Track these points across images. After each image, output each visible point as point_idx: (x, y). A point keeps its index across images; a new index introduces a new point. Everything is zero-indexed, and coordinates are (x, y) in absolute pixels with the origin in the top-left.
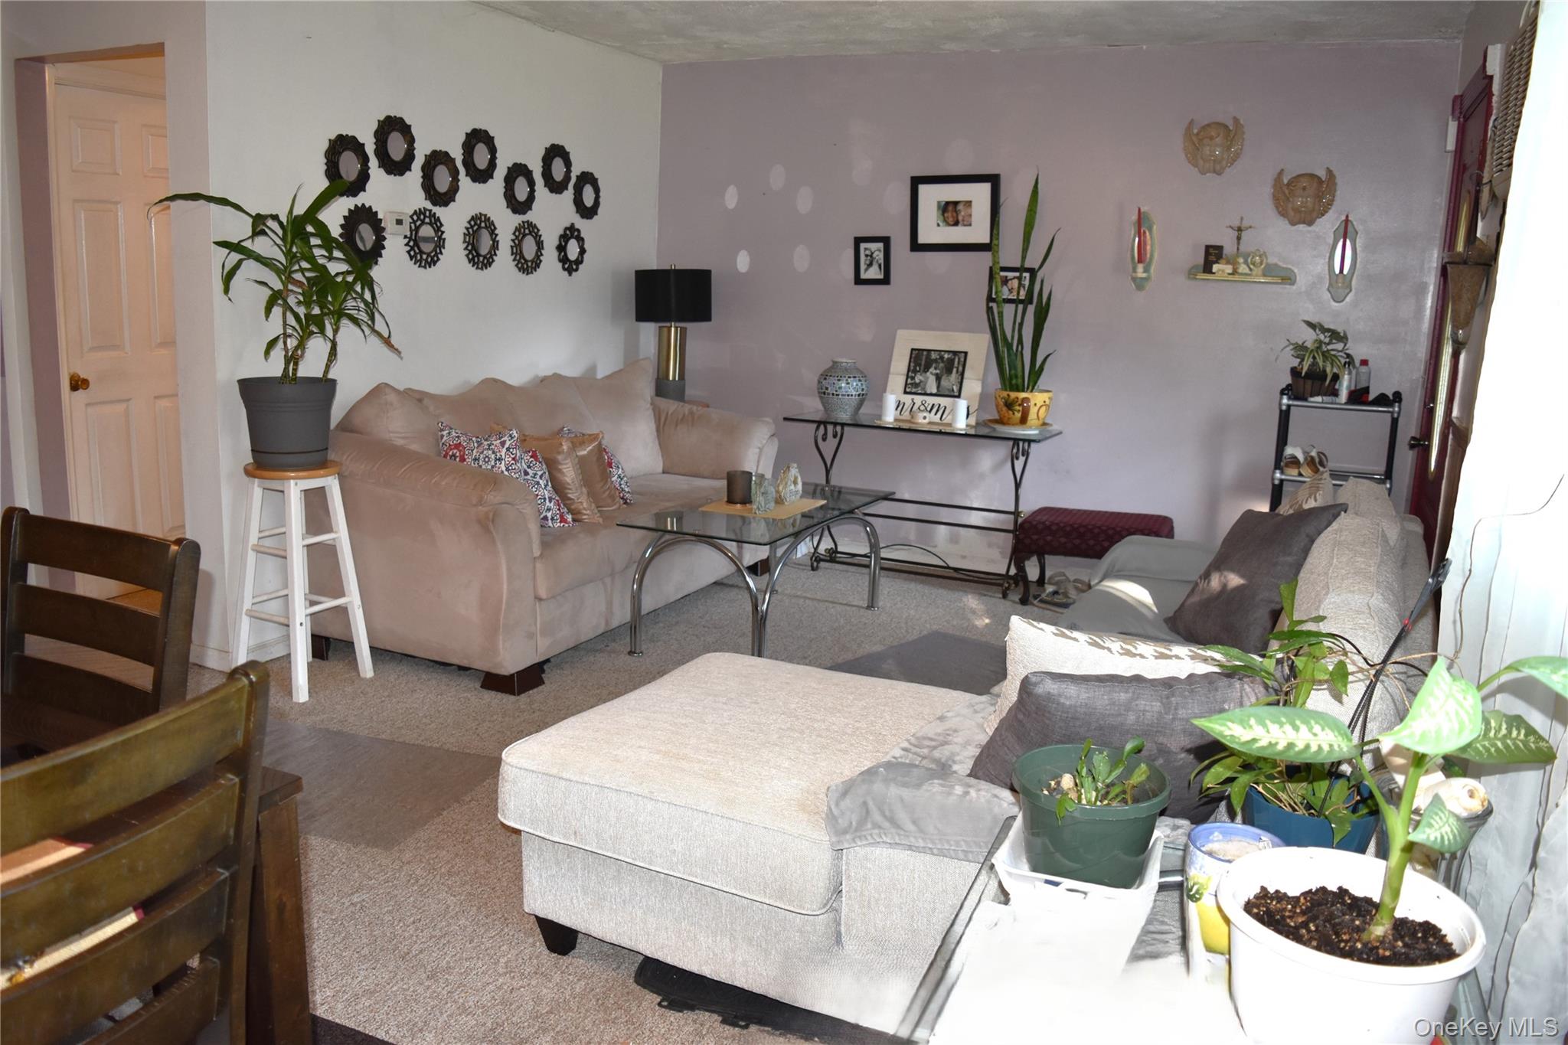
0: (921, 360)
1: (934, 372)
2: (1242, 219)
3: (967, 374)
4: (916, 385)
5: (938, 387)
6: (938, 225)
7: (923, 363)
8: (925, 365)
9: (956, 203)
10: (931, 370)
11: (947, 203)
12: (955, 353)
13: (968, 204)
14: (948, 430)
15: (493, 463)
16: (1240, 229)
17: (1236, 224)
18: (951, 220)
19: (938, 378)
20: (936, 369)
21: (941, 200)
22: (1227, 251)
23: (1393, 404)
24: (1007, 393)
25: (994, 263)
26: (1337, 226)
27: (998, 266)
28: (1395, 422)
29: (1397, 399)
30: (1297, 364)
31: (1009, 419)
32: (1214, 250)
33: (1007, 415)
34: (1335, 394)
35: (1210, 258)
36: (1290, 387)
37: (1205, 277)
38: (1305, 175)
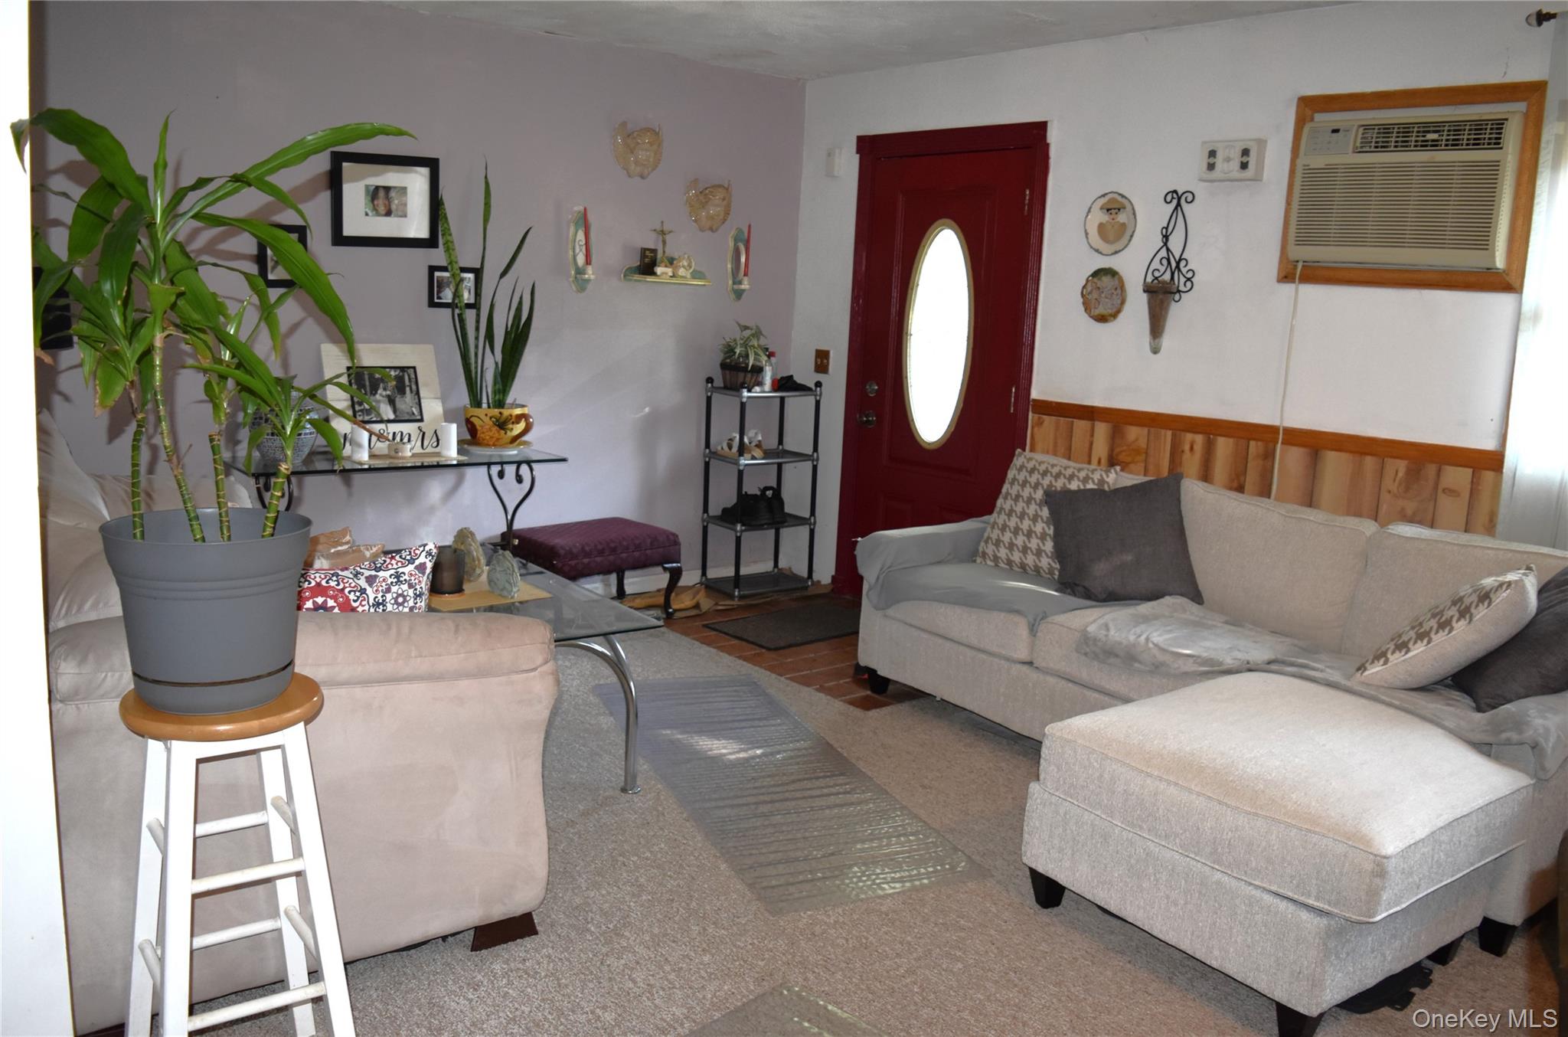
0: (364, 380)
1: (384, 393)
2: (662, 223)
3: (422, 394)
4: (368, 412)
5: (395, 412)
6: (367, 214)
7: (367, 383)
8: (371, 386)
9: (387, 190)
10: (379, 392)
11: (377, 188)
12: (403, 369)
13: (403, 190)
14: (434, 460)
16: (663, 233)
17: (658, 228)
18: (382, 209)
19: (391, 401)
20: (385, 389)
22: (660, 255)
23: (814, 388)
24: (496, 412)
25: (451, 263)
26: (733, 233)
27: (456, 266)
28: (818, 403)
29: (818, 384)
30: (726, 358)
31: (498, 439)
32: (647, 253)
33: (497, 435)
34: (760, 384)
35: (647, 260)
36: (710, 380)
37: (650, 279)
38: (720, 186)
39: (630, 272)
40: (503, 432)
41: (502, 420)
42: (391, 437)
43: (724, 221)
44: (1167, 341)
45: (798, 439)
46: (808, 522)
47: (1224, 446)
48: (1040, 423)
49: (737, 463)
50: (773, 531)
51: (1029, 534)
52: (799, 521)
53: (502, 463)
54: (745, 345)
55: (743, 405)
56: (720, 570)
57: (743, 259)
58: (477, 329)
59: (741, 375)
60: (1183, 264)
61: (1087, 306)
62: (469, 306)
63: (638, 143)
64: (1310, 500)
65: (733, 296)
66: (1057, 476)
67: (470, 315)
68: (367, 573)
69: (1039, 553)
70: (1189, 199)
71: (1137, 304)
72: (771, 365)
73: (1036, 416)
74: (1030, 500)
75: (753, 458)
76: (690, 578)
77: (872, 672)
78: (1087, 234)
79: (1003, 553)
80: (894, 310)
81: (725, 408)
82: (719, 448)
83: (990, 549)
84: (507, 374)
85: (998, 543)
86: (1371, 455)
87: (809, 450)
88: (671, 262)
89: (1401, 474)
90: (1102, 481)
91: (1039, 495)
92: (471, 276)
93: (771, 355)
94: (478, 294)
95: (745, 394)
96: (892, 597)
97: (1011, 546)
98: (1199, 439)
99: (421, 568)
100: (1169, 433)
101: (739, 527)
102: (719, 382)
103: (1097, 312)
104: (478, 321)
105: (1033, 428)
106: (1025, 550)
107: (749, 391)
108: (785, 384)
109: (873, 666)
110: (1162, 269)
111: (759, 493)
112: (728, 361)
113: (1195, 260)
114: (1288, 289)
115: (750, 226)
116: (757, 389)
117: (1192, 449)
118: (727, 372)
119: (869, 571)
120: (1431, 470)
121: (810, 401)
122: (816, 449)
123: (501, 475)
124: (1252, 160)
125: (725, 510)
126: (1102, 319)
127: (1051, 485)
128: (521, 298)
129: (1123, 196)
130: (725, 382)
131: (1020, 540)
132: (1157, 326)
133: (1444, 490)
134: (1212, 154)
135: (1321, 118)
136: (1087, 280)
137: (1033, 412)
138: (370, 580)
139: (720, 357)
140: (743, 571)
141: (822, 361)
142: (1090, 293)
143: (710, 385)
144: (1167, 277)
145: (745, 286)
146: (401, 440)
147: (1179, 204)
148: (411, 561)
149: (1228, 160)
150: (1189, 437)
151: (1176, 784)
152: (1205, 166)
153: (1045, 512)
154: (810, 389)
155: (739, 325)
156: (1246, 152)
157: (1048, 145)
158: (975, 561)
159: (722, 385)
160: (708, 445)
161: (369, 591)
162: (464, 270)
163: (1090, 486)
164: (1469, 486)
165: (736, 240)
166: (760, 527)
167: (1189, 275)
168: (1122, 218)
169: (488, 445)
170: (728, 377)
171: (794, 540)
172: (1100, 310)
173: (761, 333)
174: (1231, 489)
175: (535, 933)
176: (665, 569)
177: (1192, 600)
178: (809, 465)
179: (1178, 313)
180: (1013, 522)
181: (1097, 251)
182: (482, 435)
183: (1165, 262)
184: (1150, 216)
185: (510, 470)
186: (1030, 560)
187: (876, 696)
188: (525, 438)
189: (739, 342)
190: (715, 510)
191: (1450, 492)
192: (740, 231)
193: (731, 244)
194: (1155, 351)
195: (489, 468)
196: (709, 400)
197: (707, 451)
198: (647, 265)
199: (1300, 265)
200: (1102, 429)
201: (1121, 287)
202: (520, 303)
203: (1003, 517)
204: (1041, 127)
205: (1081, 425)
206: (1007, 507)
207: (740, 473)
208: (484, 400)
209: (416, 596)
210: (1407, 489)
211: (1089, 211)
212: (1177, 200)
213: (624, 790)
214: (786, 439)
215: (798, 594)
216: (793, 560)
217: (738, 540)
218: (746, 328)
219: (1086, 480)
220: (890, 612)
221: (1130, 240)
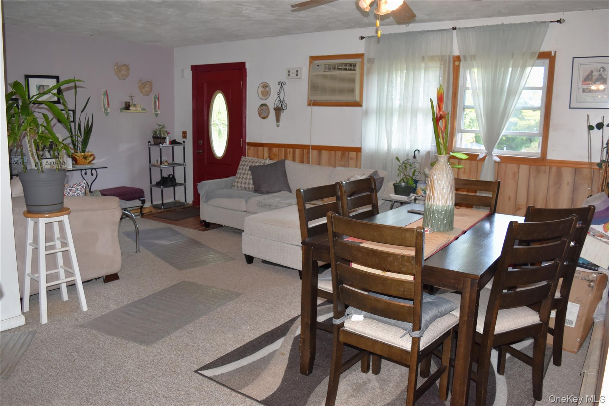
2: (131, 94)
5: (50, 155)
9: (43, 86)
11: (40, 86)
13: (48, 86)
15: (79, 192)
16: (131, 97)
17: (130, 95)
19: (49, 152)
20: (48, 148)
21: (37, 84)
22: (131, 103)
23: (182, 143)
24: (83, 154)
25: (65, 108)
26: (154, 96)
27: (67, 109)
28: (184, 148)
29: (184, 142)
30: (154, 135)
31: (84, 163)
32: (127, 103)
33: (84, 161)
34: (165, 142)
35: (127, 105)
36: (149, 142)
37: (128, 111)
38: (149, 82)
39: (122, 109)
40: (86, 160)
41: (85, 156)
42: (50, 164)
43: (150, 92)
44: (281, 123)
45: (179, 159)
46: (184, 184)
47: (298, 151)
48: (249, 149)
49: (160, 167)
50: (173, 188)
51: (246, 179)
52: (181, 184)
53: (86, 170)
54: (160, 131)
55: (161, 149)
56: (157, 201)
57: (157, 104)
58: (75, 129)
59: (159, 140)
60: (284, 102)
61: (260, 115)
62: (72, 122)
63: (122, 69)
64: (319, 163)
65: (155, 116)
66: (253, 162)
67: (73, 124)
68: (69, 189)
69: (249, 184)
70: (284, 84)
71: (272, 113)
72: (168, 136)
73: (248, 147)
74: (245, 170)
75: (165, 165)
76: (147, 205)
77: (205, 222)
78: (258, 94)
79: (239, 185)
80: (205, 118)
81: (155, 150)
82: (154, 163)
83: (236, 184)
84: (85, 142)
85: (238, 182)
86: (333, 150)
87: (182, 162)
88: (135, 105)
89: (340, 155)
90: (265, 163)
91: (248, 168)
92: (72, 112)
93: (168, 133)
94: (74, 117)
95: (161, 145)
96: (208, 199)
97: (241, 183)
98: (291, 150)
99: (83, 187)
100: (284, 149)
101: (162, 187)
102: (152, 143)
103: (262, 116)
104: (75, 126)
105: (248, 150)
106: (245, 183)
107: (162, 144)
108: (174, 142)
109: (205, 220)
110: (279, 103)
111: (167, 176)
112: (155, 136)
113: (287, 100)
114: (310, 107)
115: (159, 94)
116: (165, 144)
117: (290, 153)
118: (155, 139)
119: (201, 192)
120: (347, 153)
121: (182, 147)
122: (184, 162)
123: (86, 174)
124: (299, 73)
125: (157, 183)
126: (264, 118)
127: (251, 165)
128: (88, 119)
129: (267, 83)
130: (154, 142)
131: (244, 181)
132: (278, 119)
133: (350, 158)
134: (289, 72)
135: (315, 62)
136: (259, 107)
137: (247, 146)
138: (70, 190)
139: (152, 135)
140: (164, 202)
141: (184, 134)
142: (260, 111)
143: (149, 144)
144: (280, 106)
145: (159, 112)
146: (53, 164)
147: (282, 85)
148: (80, 185)
149: (293, 73)
150: (289, 149)
151: (273, 225)
152: (287, 75)
153: (250, 173)
154: (181, 143)
155: (157, 124)
156: (297, 71)
157: (246, 69)
158: (232, 188)
159: (153, 143)
160: (150, 162)
161: (70, 193)
162: (70, 110)
163: (262, 164)
164: (355, 157)
165: (155, 98)
166: (169, 186)
167: (286, 105)
168: (267, 89)
169: (81, 165)
170: (155, 141)
171: (179, 190)
172: (263, 116)
173: (165, 127)
174: (300, 162)
175: (119, 279)
176: (140, 200)
177: (289, 192)
178: (182, 167)
179: (283, 115)
180: (241, 176)
181: (261, 99)
182: (79, 162)
183: (279, 101)
184: (274, 89)
185: (89, 172)
186: (247, 186)
187: (206, 228)
188: (92, 162)
189: (158, 130)
190: (154, 183)
191: (352, 159)
192: (156, 95)
193: (153, 99)
194: (278, 126)
195: (81, 172)
196: (149, 148)
197: (150, 164)
198: (127, 107)
199: (312, 101)
200: (266, 149)
201: (268, 109)
202: (88, 120)
203: (239, 175)
204: (243, 64)
205: (260, 148)
206: (240, 172)
207: (161, 170)
208: (79, 151)
209: (82, 194)
210: (342, 159)
211: (258, 88)
212: (281, 84)
213: (136, 252)
214: (175, 160)
215: (182, 207)
216: (180, 198)
217: (162, 191)
218: (160, 125)
219: (260, 163)
220: (209, 203)
221: (270, 96)
